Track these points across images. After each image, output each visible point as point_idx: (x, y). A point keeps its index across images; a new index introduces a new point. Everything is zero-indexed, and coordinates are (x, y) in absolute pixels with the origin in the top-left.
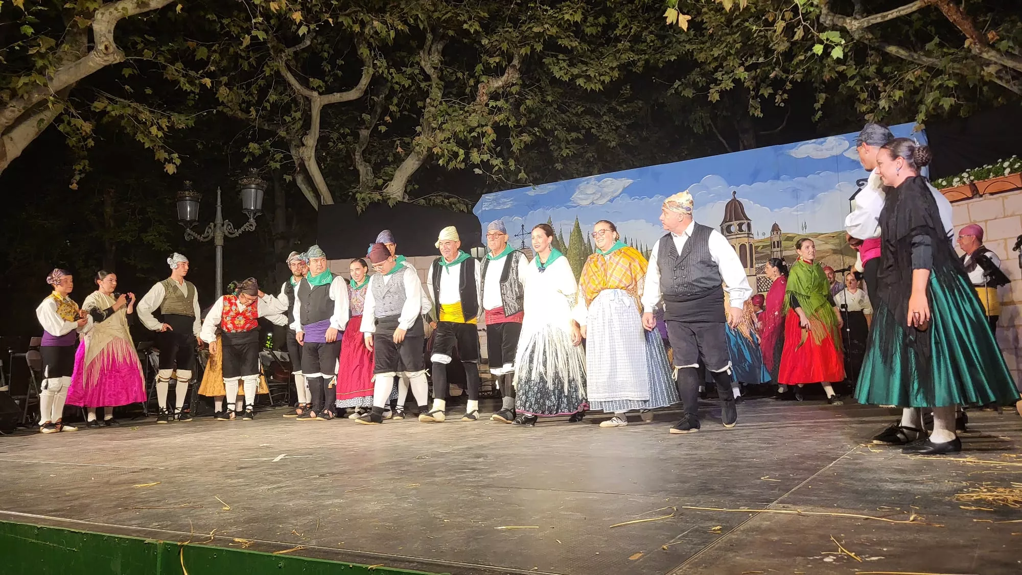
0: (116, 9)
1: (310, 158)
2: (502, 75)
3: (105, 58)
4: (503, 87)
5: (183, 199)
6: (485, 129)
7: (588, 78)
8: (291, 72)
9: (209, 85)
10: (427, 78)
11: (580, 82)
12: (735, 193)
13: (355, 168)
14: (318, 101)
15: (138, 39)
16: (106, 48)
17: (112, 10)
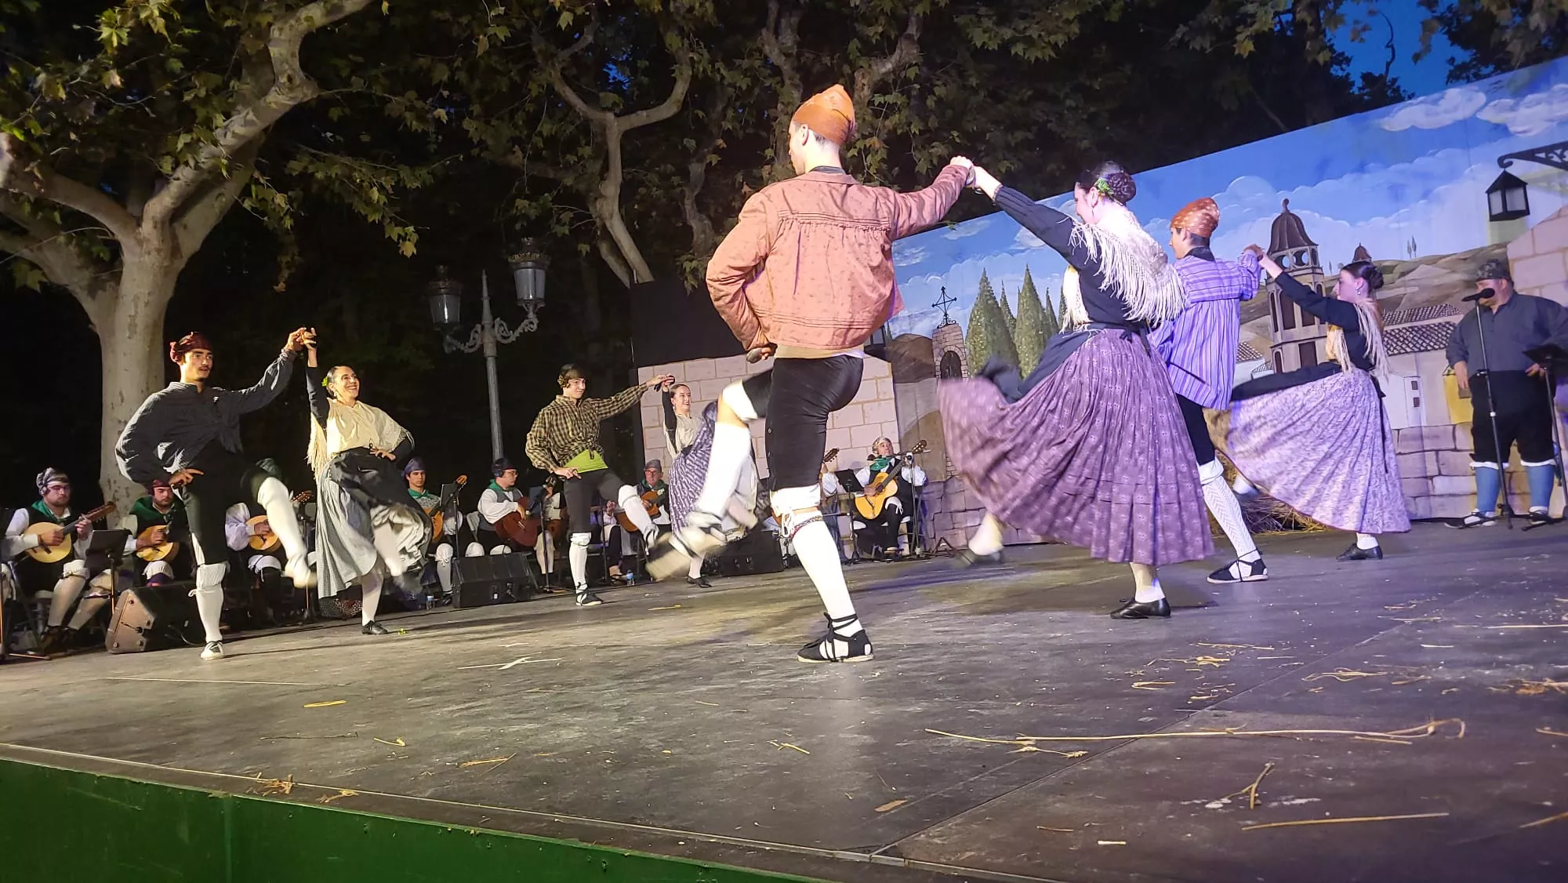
0: (298, 20)
1: (611, 216)
2: (892, 52)
3: (290, 95)
4: (894, 72)
5: (436, 292)
6: (868, 142)
7: (1029, 42)
8: (571, 87)
9: (445, 119)
10: (776, 71)
11: (1018, 49)
12: (1286, 202)
13: (685, 223)
14: (615, 127)
15: (340, 62)
16: (290, 79)
17: (292, 22)
